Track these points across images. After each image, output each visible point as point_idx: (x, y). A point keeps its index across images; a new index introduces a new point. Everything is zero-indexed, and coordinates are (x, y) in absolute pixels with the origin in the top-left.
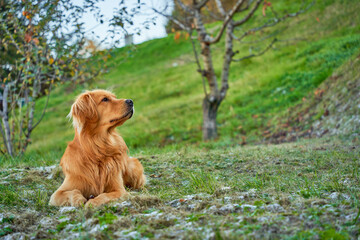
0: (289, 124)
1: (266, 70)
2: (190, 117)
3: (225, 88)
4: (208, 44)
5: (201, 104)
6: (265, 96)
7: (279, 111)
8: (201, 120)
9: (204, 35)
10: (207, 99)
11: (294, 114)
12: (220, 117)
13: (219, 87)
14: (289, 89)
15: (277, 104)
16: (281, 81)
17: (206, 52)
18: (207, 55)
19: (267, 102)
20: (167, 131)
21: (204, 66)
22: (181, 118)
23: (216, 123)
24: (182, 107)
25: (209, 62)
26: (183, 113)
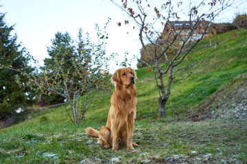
0: (199, 111)
1: (185, 85)
2: (152, 106)
3: (169, 94)
4: (161, 74)
5: (157, 100)
6: (186, 97)
7: (193, 105)
8: (157, 107)
9: (160, 71)
10: (160, 98)
11: (201, 107)
12: (166, 106)
13: (166, 92)
14: (197, 95)
15: (192, 101)
16: (193, 90)
17: (160, 77)
18: (161, 79)
19: (187, 100)
20: (141, 112)
21: (160, 84)
22: (148, 106)
23: (165, 110)
24: (147, 101)
25: (162, 82)
26: (148, 104)
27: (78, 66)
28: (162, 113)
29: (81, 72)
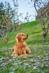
2: (40, 37)
3: (48, 32)
4: (44, 23)
5: (42, 35)
8: (42, 38)
9: (43, 21)
10: (43, 34)
12: (46, 38)
13: (46, 32)
17: (44, 24)
20: (35, 40)
21: (43, 27)
22: (38, 38)
23: (45, 39)
24: (38, 35)
25: (44, 26)
26: (38, 37)
27: (5, 19)
28: (44, 40)
29: (6, 22)
